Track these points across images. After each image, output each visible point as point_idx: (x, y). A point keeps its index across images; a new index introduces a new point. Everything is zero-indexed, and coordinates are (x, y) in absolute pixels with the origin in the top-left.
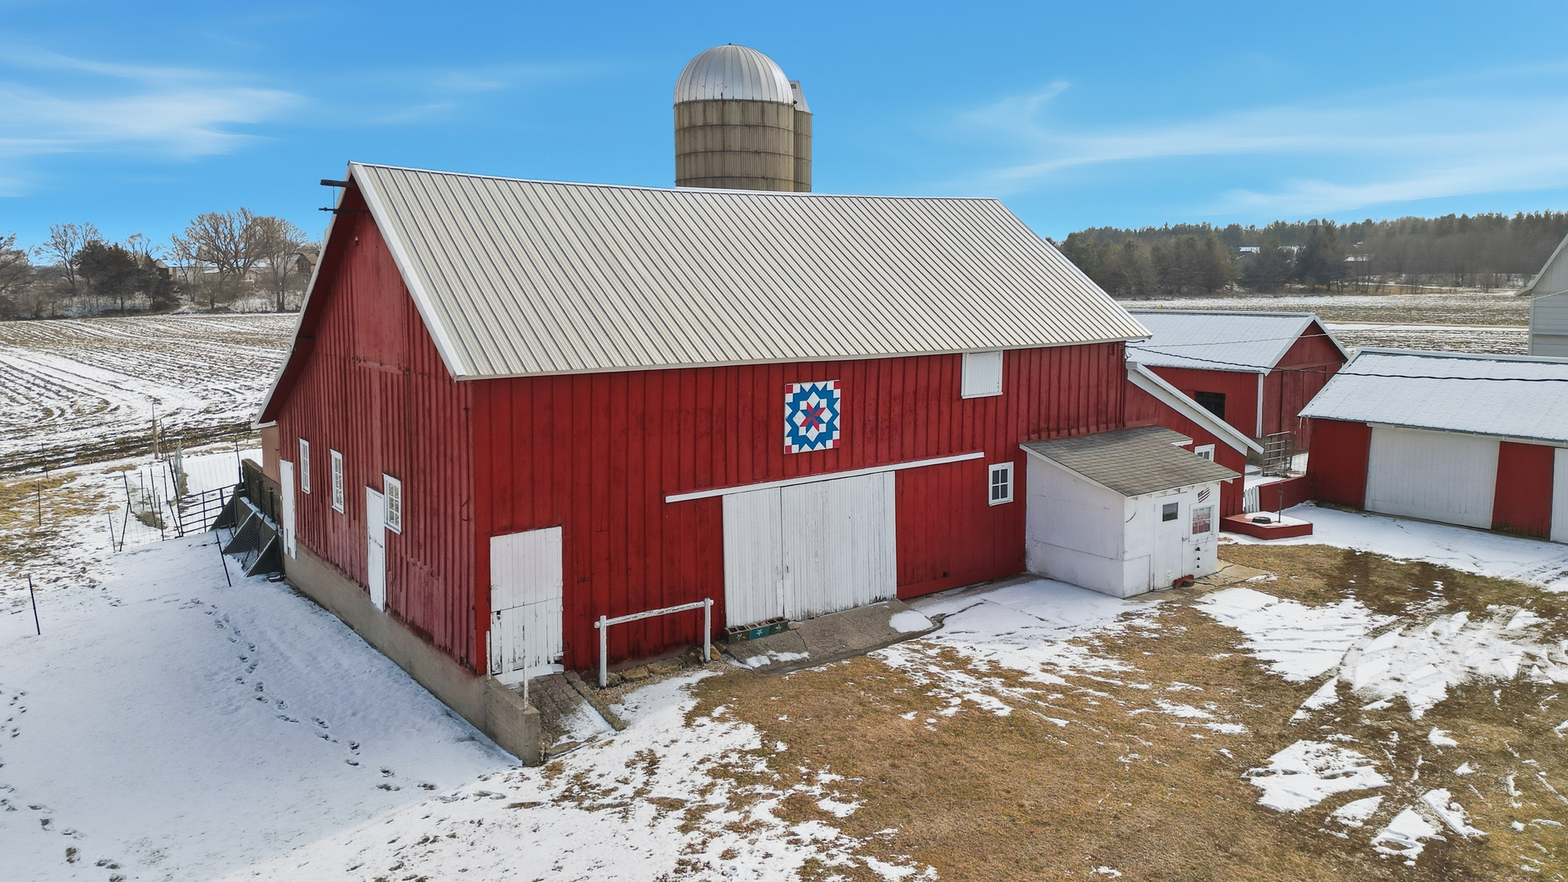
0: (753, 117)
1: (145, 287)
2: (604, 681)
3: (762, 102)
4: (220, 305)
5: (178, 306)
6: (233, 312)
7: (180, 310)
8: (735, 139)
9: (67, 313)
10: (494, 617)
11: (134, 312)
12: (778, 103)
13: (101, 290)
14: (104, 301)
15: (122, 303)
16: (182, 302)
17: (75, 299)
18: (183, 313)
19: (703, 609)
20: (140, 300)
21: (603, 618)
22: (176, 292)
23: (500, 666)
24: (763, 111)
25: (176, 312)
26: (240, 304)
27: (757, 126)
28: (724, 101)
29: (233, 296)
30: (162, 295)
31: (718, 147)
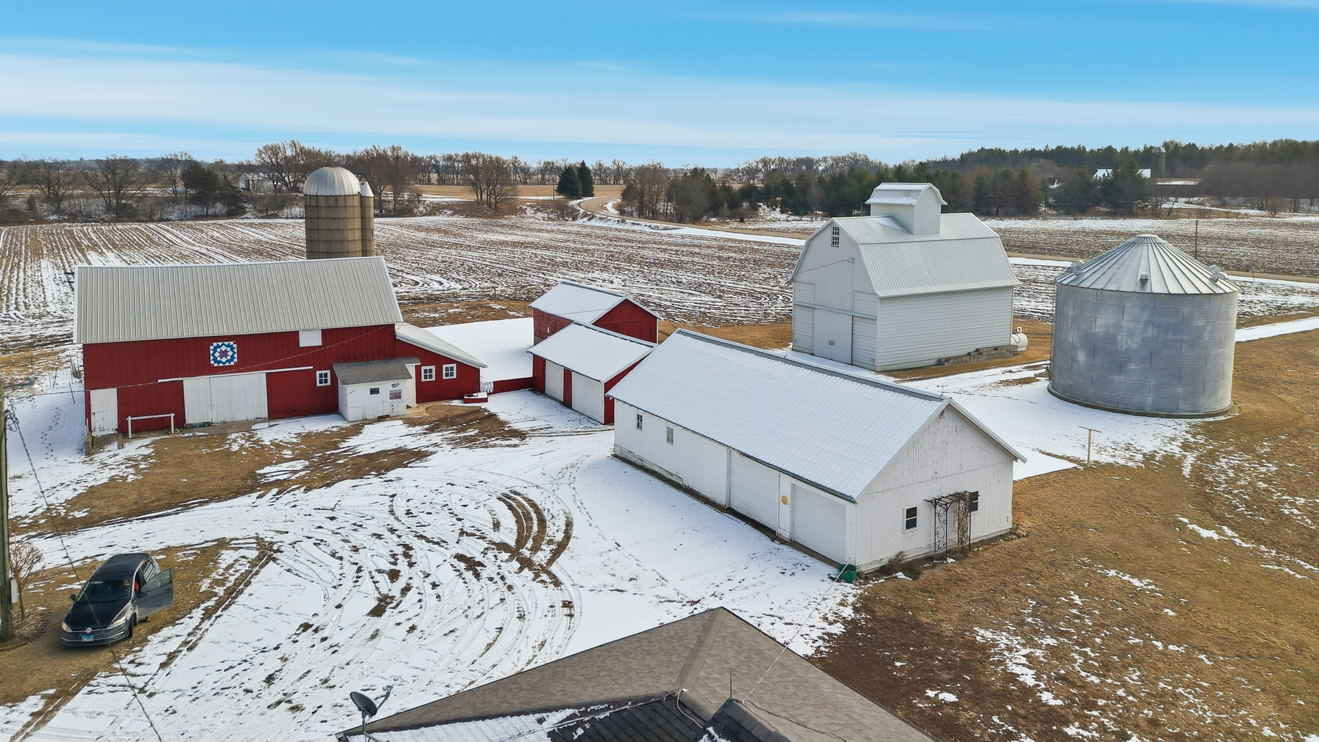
0: (332, 203)
1: (222, 198)
2: (130, 437)
3: (336, 196)
4: (272, 212)
5: (245, 213)
6: (281, 218)
7: (245, 216)
8: (323, 213)
9: (170, 217)
10: (92, 414)
11: (215, 216)
12: (345, 196)
13: (194, 200)
14: (195, 209)
15: (207, 211)
16: (247, 210)
17: (176, 207)
18: (247, 218)
19: (170, 417)
20: (220, 207)
21: (130, 417)
22: (244, 202)
23: (95, 429)
24: (336, 200)
25: (242, 217)
26: (286, 211)
27: (333, 207)
28: (317, 196)
29: (281, 207)
30: (233, 205)
31: (316, 216)
